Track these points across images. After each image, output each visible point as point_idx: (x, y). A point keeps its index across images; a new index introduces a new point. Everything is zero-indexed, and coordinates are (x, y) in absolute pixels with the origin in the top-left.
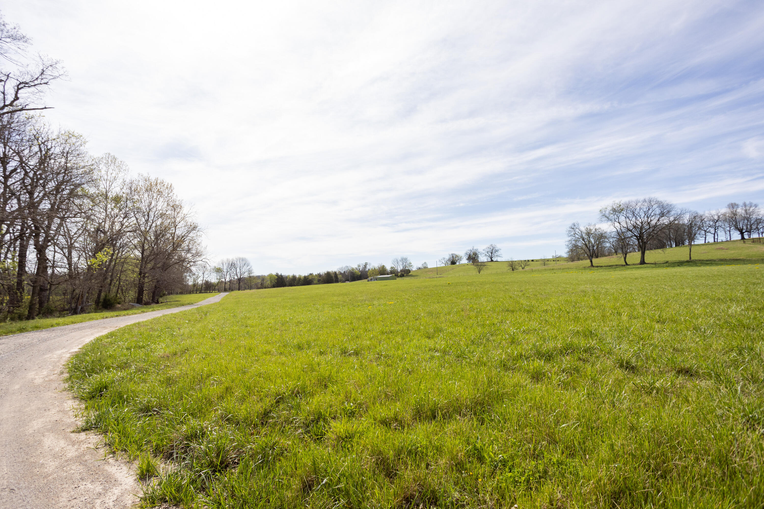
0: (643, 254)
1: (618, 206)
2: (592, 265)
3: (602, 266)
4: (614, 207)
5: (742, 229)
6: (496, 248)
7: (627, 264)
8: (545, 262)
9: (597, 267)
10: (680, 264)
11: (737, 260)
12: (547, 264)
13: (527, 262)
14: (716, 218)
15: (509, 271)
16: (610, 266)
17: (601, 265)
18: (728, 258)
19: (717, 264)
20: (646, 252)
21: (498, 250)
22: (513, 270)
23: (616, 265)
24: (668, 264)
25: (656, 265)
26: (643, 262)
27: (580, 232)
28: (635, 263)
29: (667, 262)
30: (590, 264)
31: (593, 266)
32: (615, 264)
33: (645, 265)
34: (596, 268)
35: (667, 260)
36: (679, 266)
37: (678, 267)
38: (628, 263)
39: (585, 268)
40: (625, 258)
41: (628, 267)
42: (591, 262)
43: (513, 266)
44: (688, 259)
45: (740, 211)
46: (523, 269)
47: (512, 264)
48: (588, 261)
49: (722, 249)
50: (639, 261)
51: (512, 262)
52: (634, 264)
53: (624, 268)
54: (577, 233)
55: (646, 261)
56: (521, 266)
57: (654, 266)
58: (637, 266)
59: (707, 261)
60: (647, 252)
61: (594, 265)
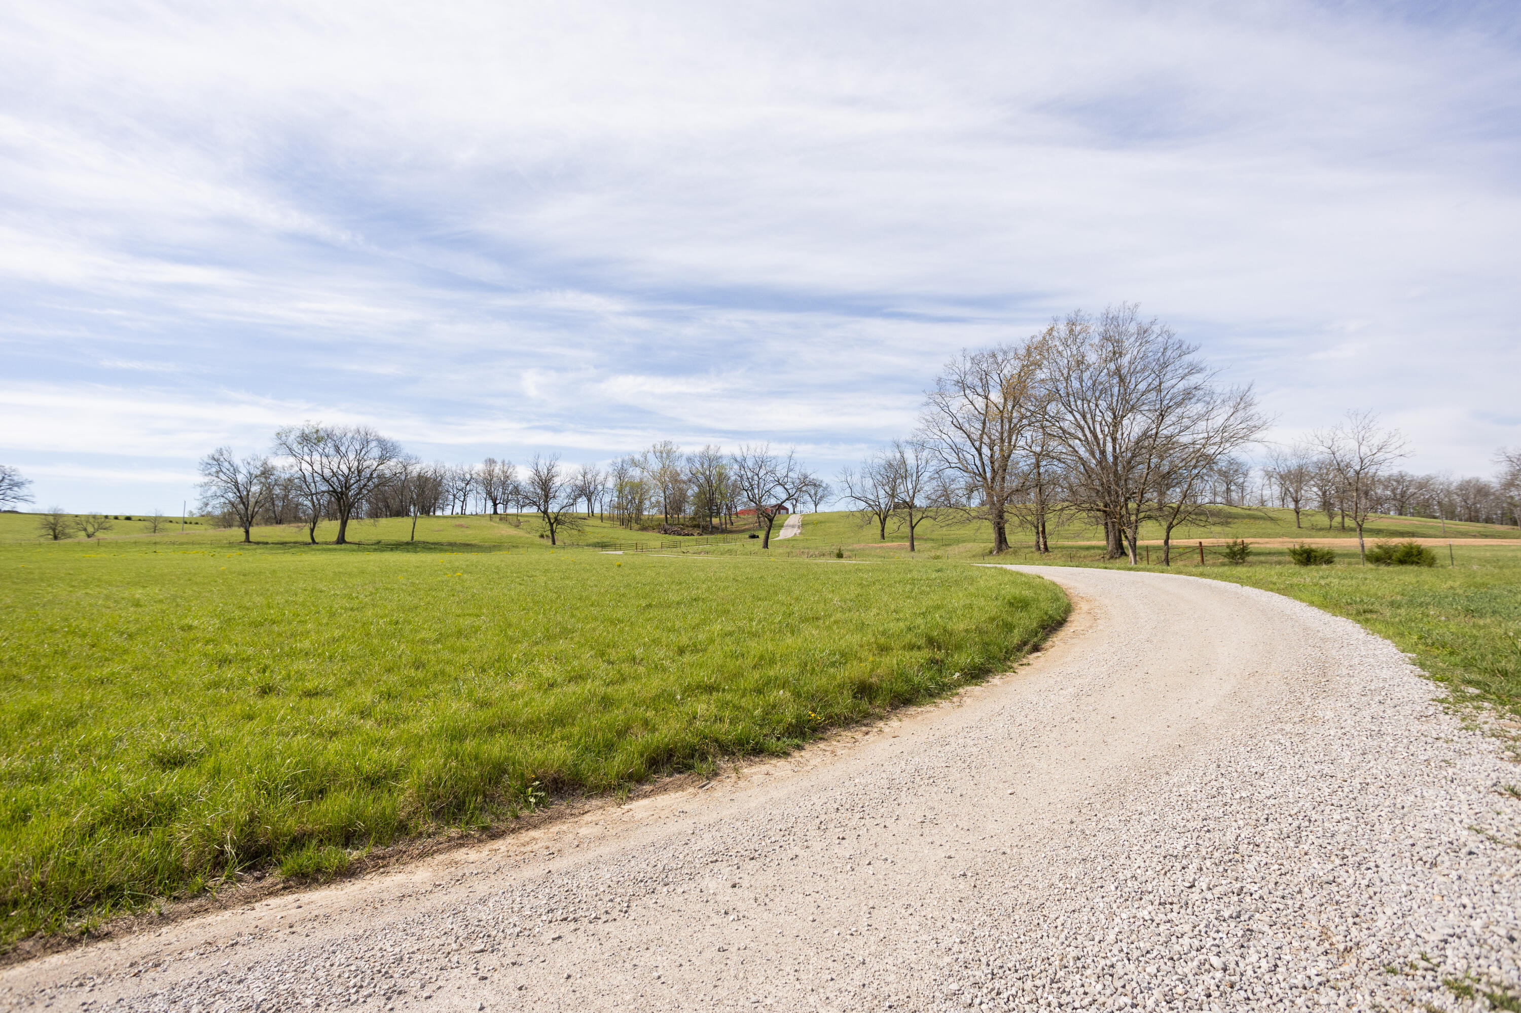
0: (344, 524)
1: (314, 431)
2: (248, 540)
3: (267, 543)
4: (307, 432)
5: (496, 499)
6: (16, 478)
7: (314, 542)
8: (156, 524)
9: (258, 543)
10: (397, 546)
11: (468, 545)
12: (162, 530)
13: (102, 523)
14: (468, 477)
15: (42, 540)
16: (282, 543)
17: (265, 540)
18: (458, 542)
19: (441, 550)
20: (349, 521)
21: (22, 483)
22: (56, 538)
23: (295, 543)
24: (380, 546)
25: (360, 546)
26: (341, 540)
27: (232, 469)
28: (328, 540)
29: (379, 543)
30: (243, 538)
31: (249, 542)
32: (293, 540)
33: (343, 546)
34: (255, 546)
35: (380, 538)
36: (392, 550)
37: (391, 553)
38: (317, 540)
39: (231, 545)
40: (312, 530)
41: (314, 546)
42: (247, 532)
43: (59, 529)
44: (409, 539)
45: (497, 470)
46: (89, 536)
47: (55, 524)
48: (242, 531)
49: (461, 526)
50: (335, 539)
51: (57, 516)
52: (326, 543)
53: (306, 548)
54: (224, 470)
55: (347, 539)
56: (85, 530)
57: (355, 547)
58: (330, 547)
59: (432, 544)
60: (352, 524)
61: (251, 539)
